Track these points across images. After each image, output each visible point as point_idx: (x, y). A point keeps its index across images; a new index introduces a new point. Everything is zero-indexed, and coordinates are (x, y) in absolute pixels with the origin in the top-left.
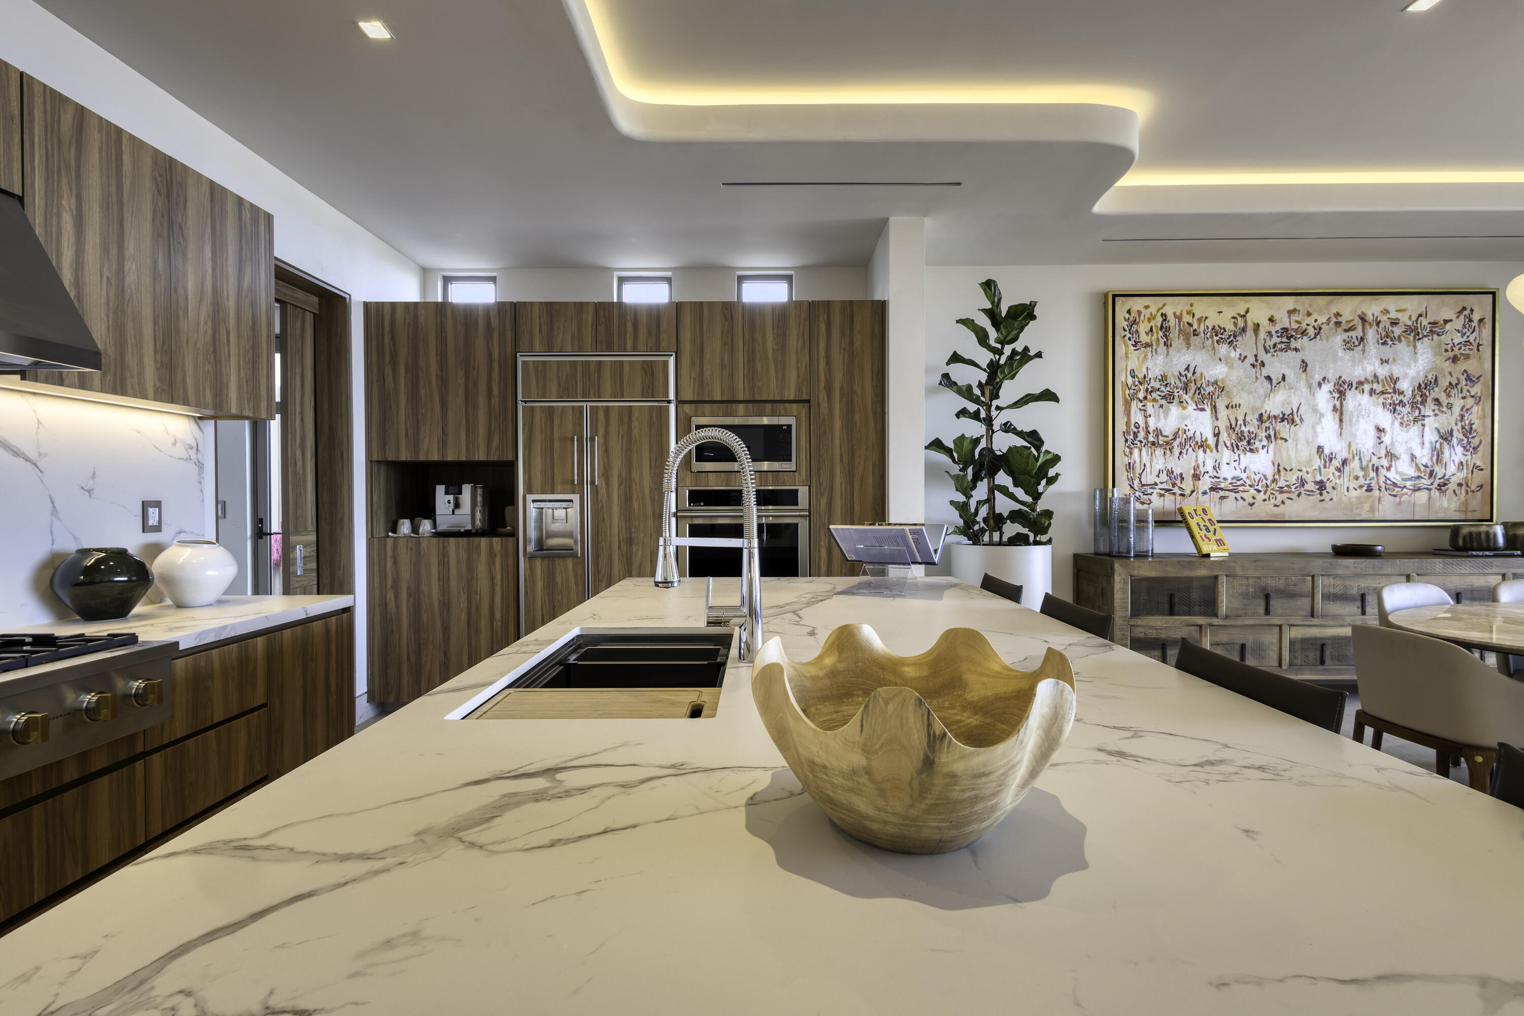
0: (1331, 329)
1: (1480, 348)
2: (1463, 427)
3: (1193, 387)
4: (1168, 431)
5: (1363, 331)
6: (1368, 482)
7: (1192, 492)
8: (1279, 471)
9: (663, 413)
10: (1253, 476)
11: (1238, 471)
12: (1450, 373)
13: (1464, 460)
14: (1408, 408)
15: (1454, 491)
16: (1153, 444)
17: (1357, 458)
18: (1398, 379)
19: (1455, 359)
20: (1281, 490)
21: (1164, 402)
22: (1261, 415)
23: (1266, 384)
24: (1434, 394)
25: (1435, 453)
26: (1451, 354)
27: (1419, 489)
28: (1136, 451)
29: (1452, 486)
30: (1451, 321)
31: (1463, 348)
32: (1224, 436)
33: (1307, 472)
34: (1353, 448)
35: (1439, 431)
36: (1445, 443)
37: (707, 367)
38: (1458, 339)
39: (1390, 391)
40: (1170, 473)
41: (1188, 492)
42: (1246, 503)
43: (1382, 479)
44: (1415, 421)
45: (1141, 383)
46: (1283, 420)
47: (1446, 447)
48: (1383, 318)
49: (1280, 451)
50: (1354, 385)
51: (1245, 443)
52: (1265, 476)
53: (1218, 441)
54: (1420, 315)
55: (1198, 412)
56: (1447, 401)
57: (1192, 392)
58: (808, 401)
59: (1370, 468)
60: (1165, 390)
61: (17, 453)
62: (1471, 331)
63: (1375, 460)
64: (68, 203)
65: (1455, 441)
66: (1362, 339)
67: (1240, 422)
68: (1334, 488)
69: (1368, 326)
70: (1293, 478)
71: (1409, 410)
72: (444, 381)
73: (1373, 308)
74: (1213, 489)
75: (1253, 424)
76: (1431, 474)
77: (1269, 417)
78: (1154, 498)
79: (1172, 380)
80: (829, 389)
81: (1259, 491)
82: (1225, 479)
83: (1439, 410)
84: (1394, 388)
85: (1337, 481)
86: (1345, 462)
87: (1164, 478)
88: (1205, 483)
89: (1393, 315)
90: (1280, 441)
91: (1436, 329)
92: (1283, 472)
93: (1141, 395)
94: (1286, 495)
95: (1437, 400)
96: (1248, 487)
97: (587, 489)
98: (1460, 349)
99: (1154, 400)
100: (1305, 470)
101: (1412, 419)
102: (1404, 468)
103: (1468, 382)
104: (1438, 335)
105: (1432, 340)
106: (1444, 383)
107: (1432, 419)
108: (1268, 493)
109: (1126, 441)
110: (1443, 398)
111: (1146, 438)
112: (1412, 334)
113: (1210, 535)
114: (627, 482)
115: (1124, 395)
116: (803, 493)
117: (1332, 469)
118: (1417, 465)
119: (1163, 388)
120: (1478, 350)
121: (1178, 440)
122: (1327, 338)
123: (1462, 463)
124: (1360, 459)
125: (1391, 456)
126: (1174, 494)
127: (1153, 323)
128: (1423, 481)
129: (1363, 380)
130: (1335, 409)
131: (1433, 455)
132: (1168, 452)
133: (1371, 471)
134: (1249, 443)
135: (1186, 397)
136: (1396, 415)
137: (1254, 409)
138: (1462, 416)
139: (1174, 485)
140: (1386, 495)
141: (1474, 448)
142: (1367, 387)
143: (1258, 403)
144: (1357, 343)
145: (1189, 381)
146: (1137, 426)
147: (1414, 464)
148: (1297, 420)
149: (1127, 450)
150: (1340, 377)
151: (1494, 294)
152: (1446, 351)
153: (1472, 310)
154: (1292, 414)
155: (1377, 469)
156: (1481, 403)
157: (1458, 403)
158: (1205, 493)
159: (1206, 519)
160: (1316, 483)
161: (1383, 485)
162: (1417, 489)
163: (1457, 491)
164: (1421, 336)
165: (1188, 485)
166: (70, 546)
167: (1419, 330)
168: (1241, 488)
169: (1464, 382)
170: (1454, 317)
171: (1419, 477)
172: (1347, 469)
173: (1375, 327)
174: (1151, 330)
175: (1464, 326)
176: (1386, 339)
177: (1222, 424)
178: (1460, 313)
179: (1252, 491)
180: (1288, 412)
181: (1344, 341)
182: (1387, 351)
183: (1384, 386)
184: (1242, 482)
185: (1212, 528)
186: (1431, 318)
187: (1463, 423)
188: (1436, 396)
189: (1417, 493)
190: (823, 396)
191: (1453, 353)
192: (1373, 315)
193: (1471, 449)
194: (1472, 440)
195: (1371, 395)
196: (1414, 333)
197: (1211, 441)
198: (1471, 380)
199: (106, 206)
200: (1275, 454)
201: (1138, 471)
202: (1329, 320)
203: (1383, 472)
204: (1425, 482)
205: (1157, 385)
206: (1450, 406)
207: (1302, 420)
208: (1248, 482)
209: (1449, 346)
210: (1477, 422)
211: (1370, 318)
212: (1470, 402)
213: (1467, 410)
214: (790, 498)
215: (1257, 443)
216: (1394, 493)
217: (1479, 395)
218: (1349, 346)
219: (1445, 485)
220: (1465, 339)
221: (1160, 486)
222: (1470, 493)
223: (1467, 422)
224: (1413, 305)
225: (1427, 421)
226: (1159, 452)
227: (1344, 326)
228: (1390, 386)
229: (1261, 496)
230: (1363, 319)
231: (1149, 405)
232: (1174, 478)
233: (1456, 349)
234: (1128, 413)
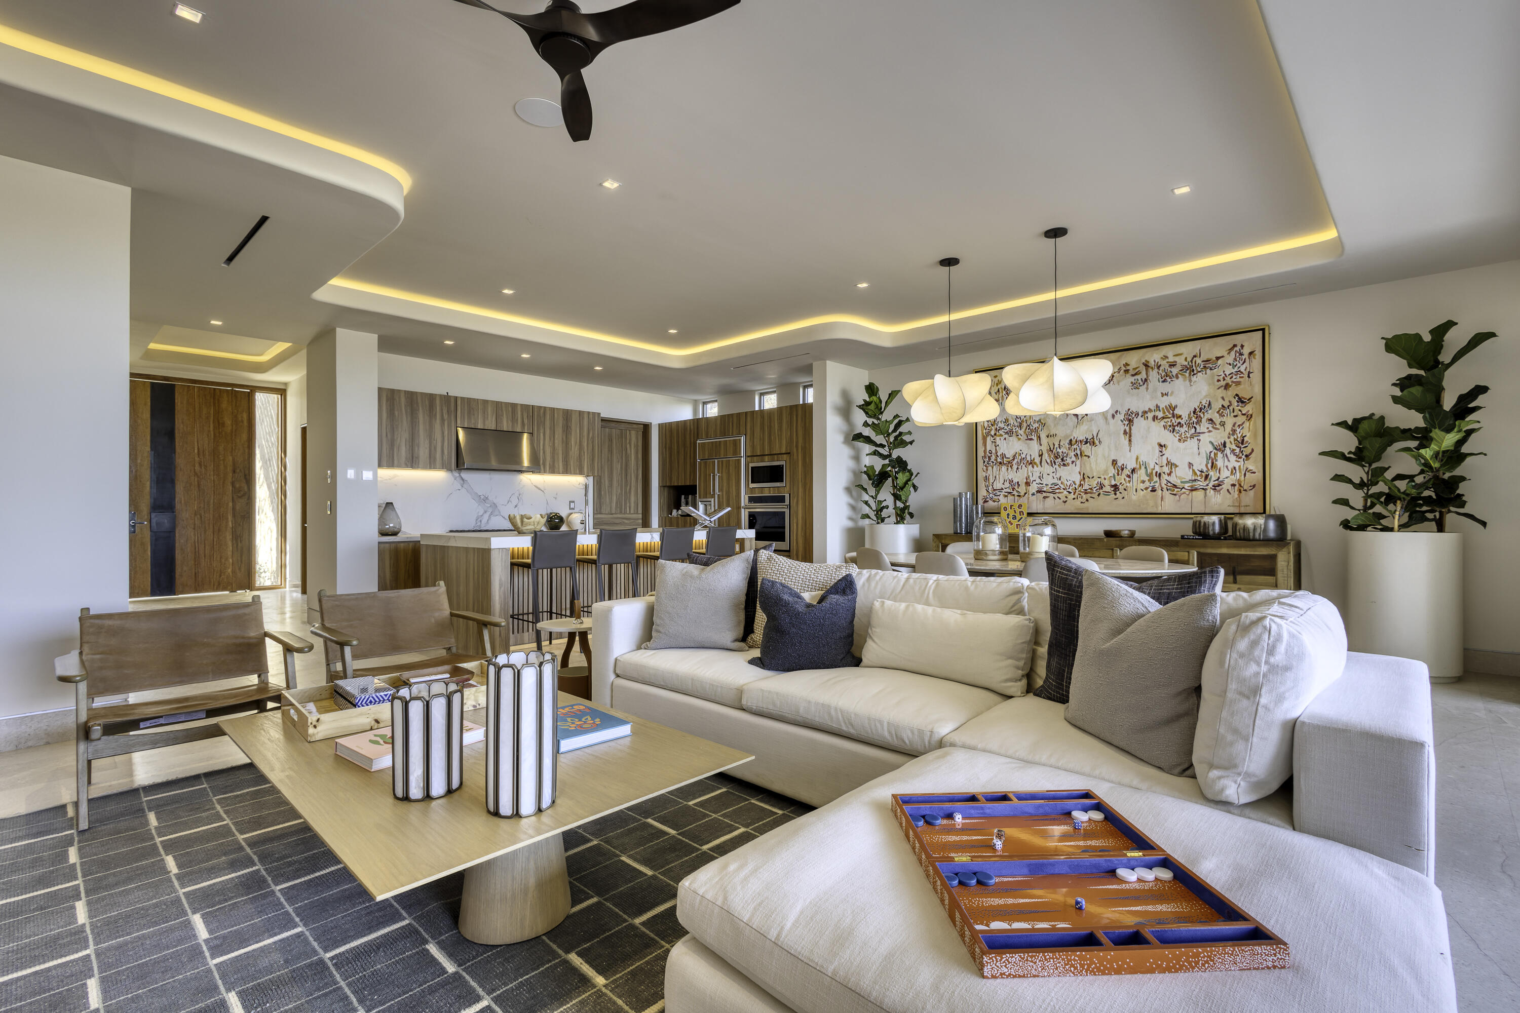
0: (1122, 375)
1: (1251, 375)
2: (1235, 440)
3: (1025, 425)
4: (1009, 455)
5: (1147, 374)
6: (1152, 484)
7: (1025, 494)
8: (1084, 478)
9: (739, 462)
10: (1066, 482)
11: (1056, 479)
12: (1223, 398)
13: (1237, 465)
14: (1185, 428)
15: (1228, 490)
16: (1000, 463)
17: (1143, 467)
18: (1176, 406)
19: (1227, 387)
20: (1086, 492)
21: (1006, 436)
22: (1071, 440)
23: (1075, 419)
24: (1207, 416)
25: (1210, 461)
26: (1223, 383)
27: (1196, 489)
28: (990, 468)
29: (1227, 485)
30: (1223, 357)
31: (1234, 377)
32: (1046, 456)
33: (1105, 479)
34: (1140, 460)
35: (1212, 444)
36: (1219, 453)
37: (755, 440)
38: (1229, 370)
39: (1170, 416)
40: (1011, 481)
41: (1022, 494)
42: (1062, 500)
43: (1164, 482)
44: (1192, 437)
45: (992, 425)
46: (1086, 442)
47: (1220, 455)
48: (1164, 363)
49: (1085, 464)
50: (1140, 414)
51: (1060, 460)
52: (1074, 482)
53: (1041, 459)
54: (1195, 356)
55: (1028, 441)
56: (1220, 420)
57: (1024, 428)
58: (789, 453)
59: (1154, 474)
60: (1008, 428)
61: (539, 489)
62: (1241, 362)
63: (1157, 469)
64: (542, 431)
65: (1228, 451)
66: (1146, 380)
67: (1057, 446)
68: (1125, 490)
69: (1151, 370)
70: (1094, 483)
71: (1187, 429)
72: (678, 452)
73: (1154, 356)
74: (1039, 492)
75: (1065, 447)
76: (1207, 477)
77: (1076, 441)
78: (1001, 498)
79: (1011, 422)
80: (797, 446)
81: (1070, 493)
82: (1047, 485)
83: (1213, 427)
84: (1173, 413)
85: (1128, 484)
86: (1133, 471)
87: (1007, 484)
88: (1034, 488)
89: (1171, 359)
90: (1085, 458)
91: (1209, 364)
92: (1087, 480)
93: (993, 433)
94: (1089, 495)
95: (1211, 420)
96: (1062, 490)
97: (716, 496)
98: (1231, 378)
99: (1001, 435)
100: (1103, 477)
101: (1189, 436)
102: (1182, 474)
103: (1240, 404)
104: (1211, 369)
105: (1206, 373)
106: (1217, 405)
107: (1207, 434)
108: (1076, 494)
109: (984, 462)
110: (1217, 419)
111: (996, 460)
112: (1188, 372)
113: (1015, 522)
114: (728, 493)
115: (983, 433)
116: (787, 496)
117: (1124, 476)
118: (1193, 470)
119: (1006, 427)
120: (1249, 377)
121: (1016, 460)
122: (1118, 382)
123: (1235, 468)
124: (1146, 468)
125: (1171, 465)
126: (1014, 495)
127: (999, 387)
128: (1199, 483)
129: (1147, 410)
130: (1125, 433)
131: (1207, 463)
132: (1010, 468)
133: (1155, 477)
134: (1062, 460)
135: (1021, 432)
136: (1175, 433)
137: (1066, 437)
138: (1234, 431)
139: (1013, 489)
140: (1167, 494)
141: (1247, 456)
142: (1150, 415)
143: (1068, 432)
144: (1141, 384)
145: (1023, 421)
146: (991, 452)
147: (1191, 470)
148: (1097, 442)
149: (985, 468)
150: (1129, 410)
151: (1263, 330)
152: (1219, 381)
153: (1242, 346)
154: (1093, 438)
155: (1160, 474)
156: (1253, 419)
157: (1229, 421)
158: (1033, 494)
159: (1018, 510)
160: (1112, 486)
161: (1165, 487)
162: (1193, 489)
163: (1230, 490)
164: (1195, 372)
165: (1022, 489)
166: (549, 512)
167: (1194, 368)
168: (1057, 491)
169: (1236, 404)
170: (1225, 354)
171: (1195, 480)
172: (1135, 476)
173: (1156, 370)
174: (999, 391)
175: (1235, 359)
176: (1166, 378)
177: (1044, 448)
178: (1231, 349)
179: (1065, 492)
180: (1090, 437)
181: (1132, 383)
182: (1165, 387)
183: (1164, 413)
184: (1058, 486)
185: (1018, 517)
186: (1204, 357)
187: (1236, 437)
188: (1210, 417)
189: (1194, 493)
190: (795, 450)
191: (1225, 382)
192: (1155, 361)
193: (1243, 457)
194: (1244, 449)
195: (1154, 420)
196: (1190, 370)
197: (1037, 460)
198: (1243, 402)
199: (550, 428)
200: (1081, 467)
201: (991, 481)
202: (1120, 369)
203: (1165, 477)
204: (1201, 483)
205: (1002, 425)
206: (1223, 424)
207: (1100, 442)
208: (1062, 486)
209: (1222, 377)
210: (1248, 435)
211: (1152, 363)
212: (1241, 419)
213: (1239, 426)
214: (781, 499)
215: (1068, 459)
216: (1174, 493)
217: (1250, 413)
218: (1135, 386)
219: (1219, 485)
220: (1236, 369)
221: (1005, 490)
222: (1243, 492)
223: (1239, 435)
224: (1187, 350)
225: (1202, 437)
226: (1004, 468)
227: (1132, 372)
228: (1169, 413)
229: (1072, 496)
230: (1146, 365)
231: (998, 438)
232: (1014, 485)
233: (1228, 379)
234: (985, 445)
